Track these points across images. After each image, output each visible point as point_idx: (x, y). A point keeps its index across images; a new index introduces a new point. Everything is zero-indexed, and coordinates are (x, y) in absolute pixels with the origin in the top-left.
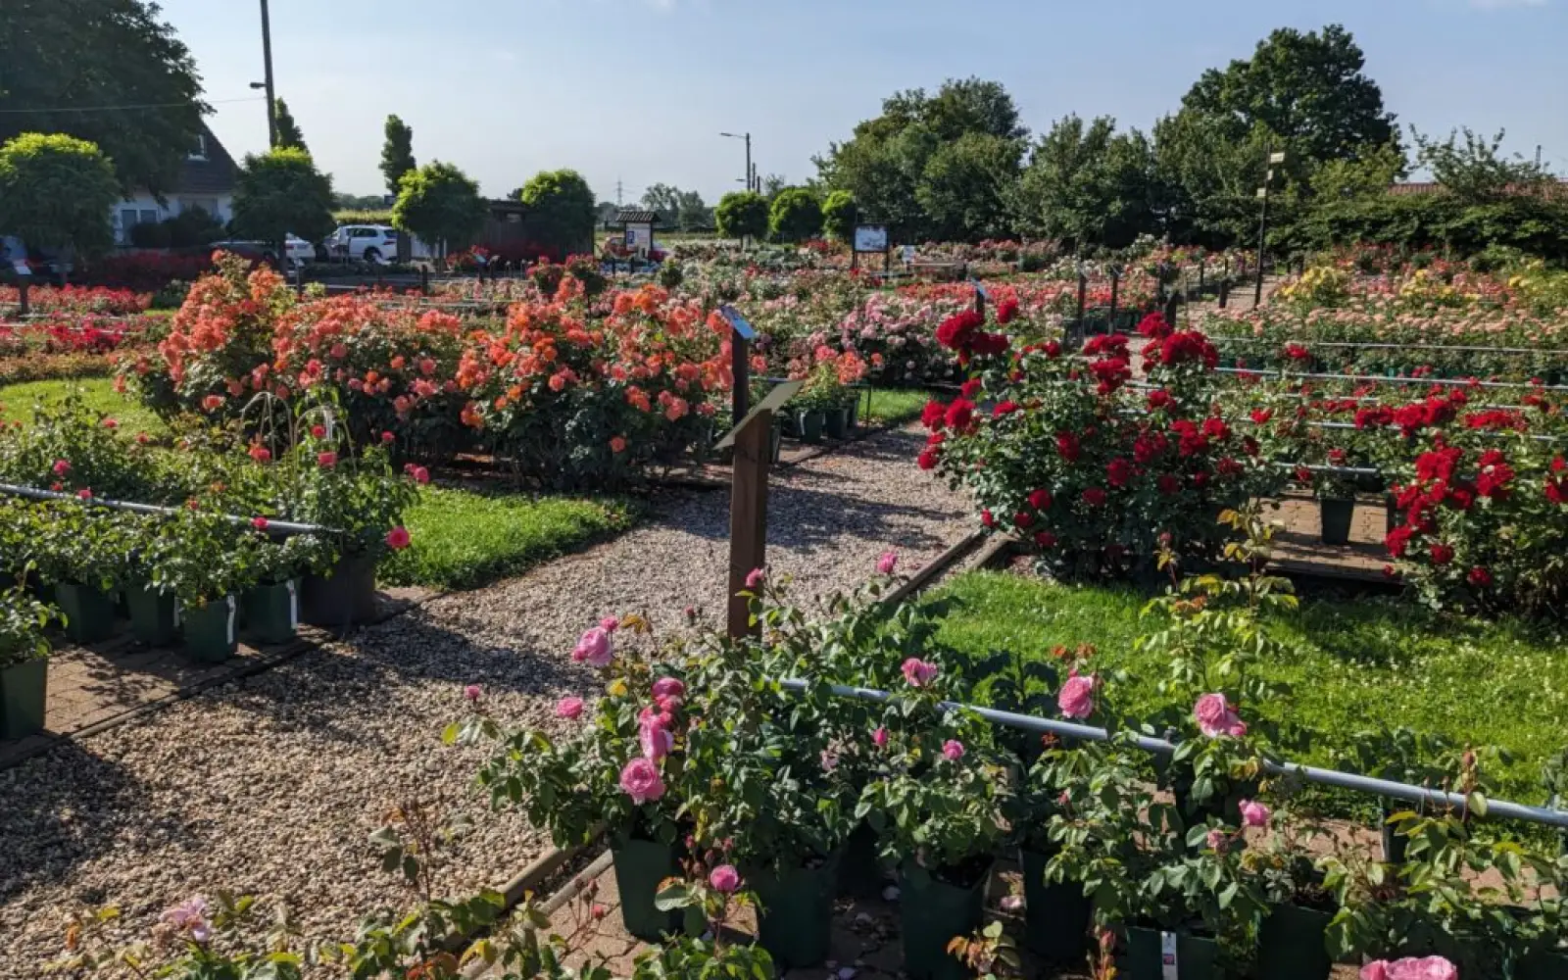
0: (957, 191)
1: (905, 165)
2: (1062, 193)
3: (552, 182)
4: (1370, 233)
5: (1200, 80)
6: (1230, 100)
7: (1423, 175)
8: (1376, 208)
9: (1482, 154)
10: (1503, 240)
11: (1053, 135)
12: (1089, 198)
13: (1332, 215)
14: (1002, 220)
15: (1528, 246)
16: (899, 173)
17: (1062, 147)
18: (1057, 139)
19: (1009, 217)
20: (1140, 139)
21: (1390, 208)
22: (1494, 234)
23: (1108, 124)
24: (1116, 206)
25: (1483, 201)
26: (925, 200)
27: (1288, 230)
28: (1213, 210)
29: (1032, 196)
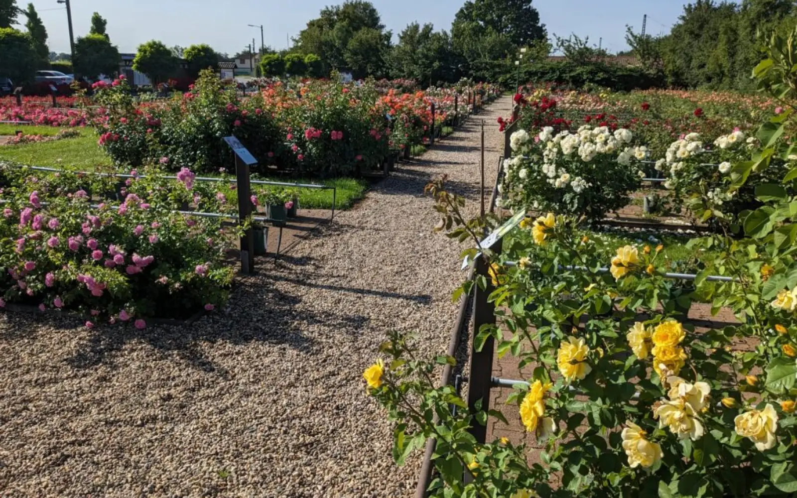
0: (363, 56)
1: (337, 43)
2: (413, 58)
3: (199, 50)
4: (540, 78)
5: (463, 6)
6: (477, 16)
7: (560, 53)
8: (542, 67)
9: (581, 45)
10: (591, 81)
11: (407, 31)
12: (424, 60)
13: (526, 70)
14: (384, 70)
15: (600, 83)
16: (335, 47)
17: (412, 37)
18: (409, 33)
19: (388, 68)
20: (445, 33)
21: (548, 67)
22: (587, 78)
23: (430, 27)
24: (436, 64)
25: (583, 64)
26: (348, 60)
27: (508, 76)
28: (477, 67)
29: (399, 60)
